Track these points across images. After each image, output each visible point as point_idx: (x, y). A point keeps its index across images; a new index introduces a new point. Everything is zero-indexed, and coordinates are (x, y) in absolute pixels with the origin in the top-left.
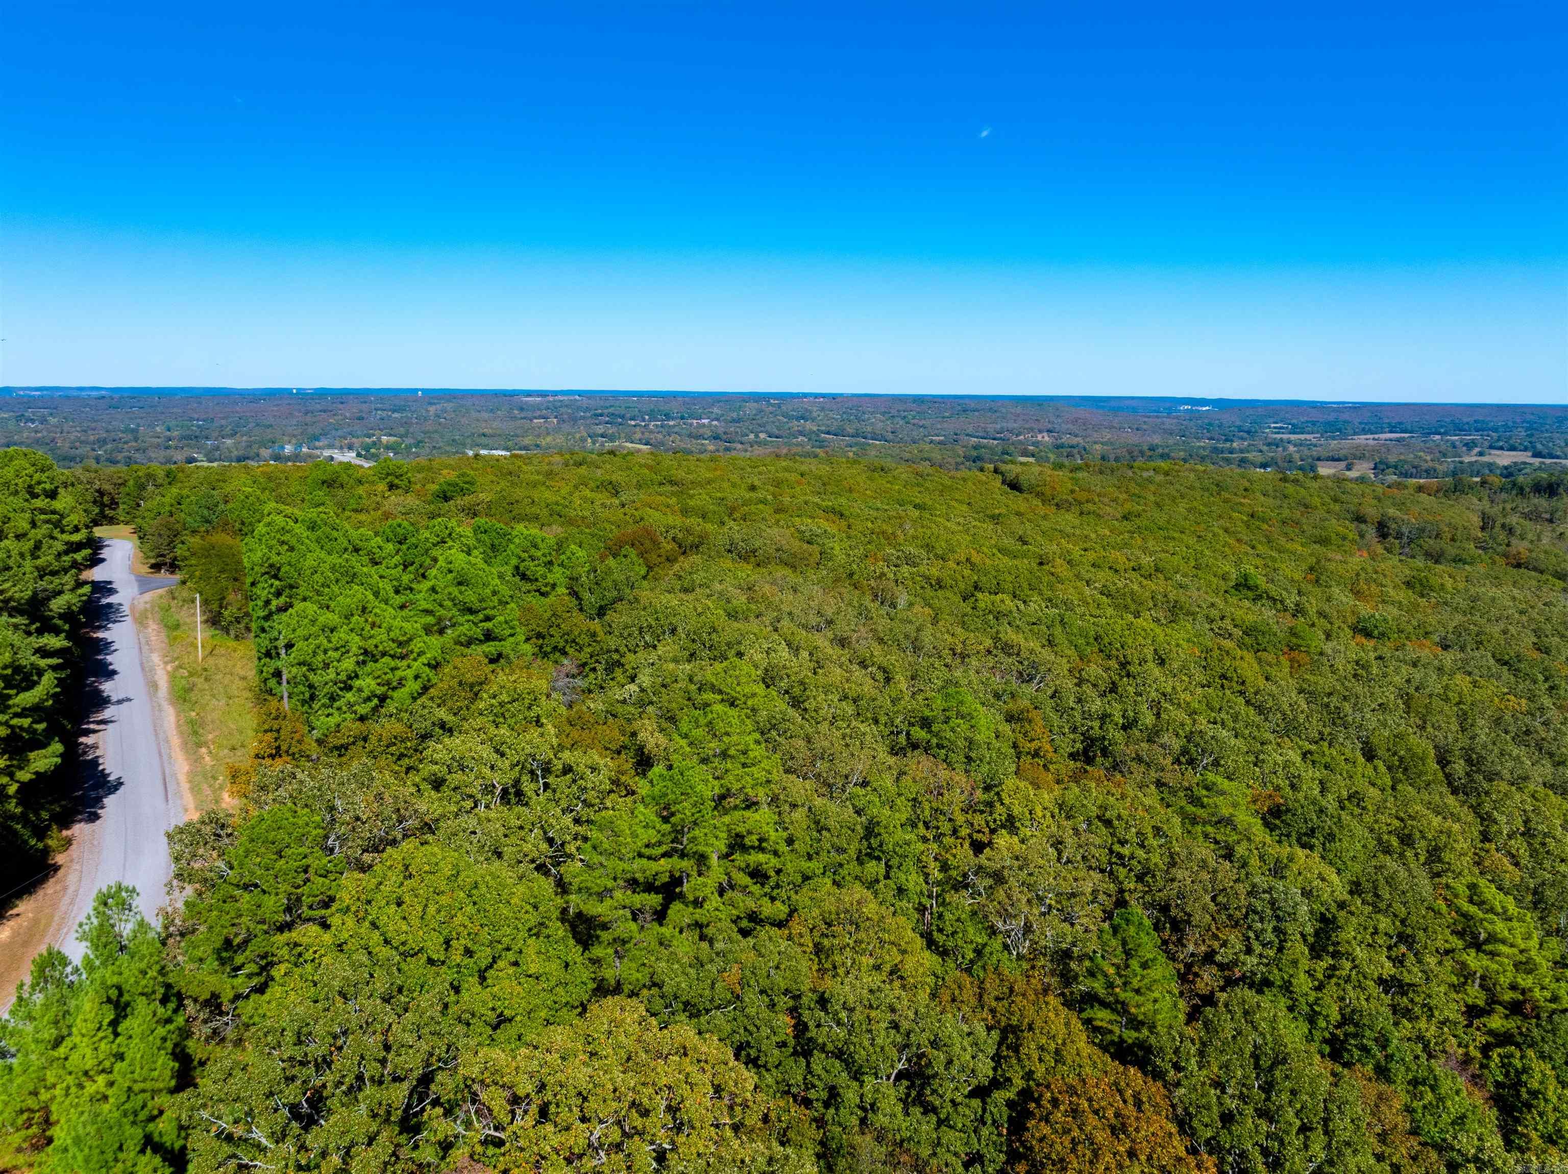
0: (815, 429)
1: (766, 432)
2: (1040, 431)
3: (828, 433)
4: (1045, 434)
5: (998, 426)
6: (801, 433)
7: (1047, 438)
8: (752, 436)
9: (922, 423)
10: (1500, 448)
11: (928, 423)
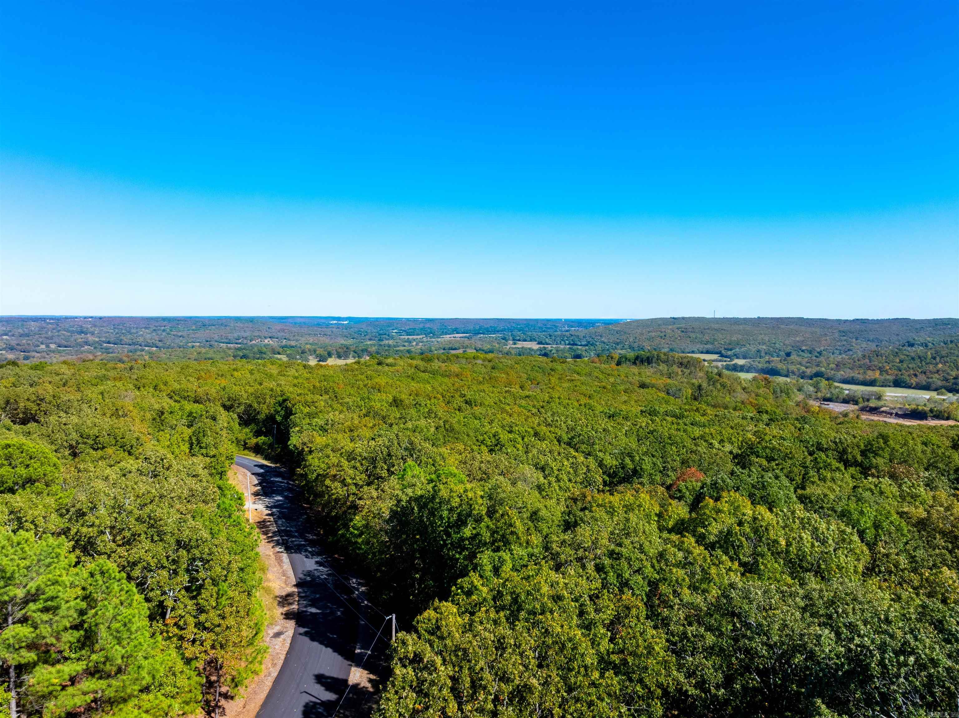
0: (97, 339)
1: (55, 343)
2: (265, 338)
3: (109, 343)
4: (270, 339)
5: (236, 335)
6: (87, 343)
8: (43, 346)
9: (180, 334)
10: (519, 340)
11: (184, 334)
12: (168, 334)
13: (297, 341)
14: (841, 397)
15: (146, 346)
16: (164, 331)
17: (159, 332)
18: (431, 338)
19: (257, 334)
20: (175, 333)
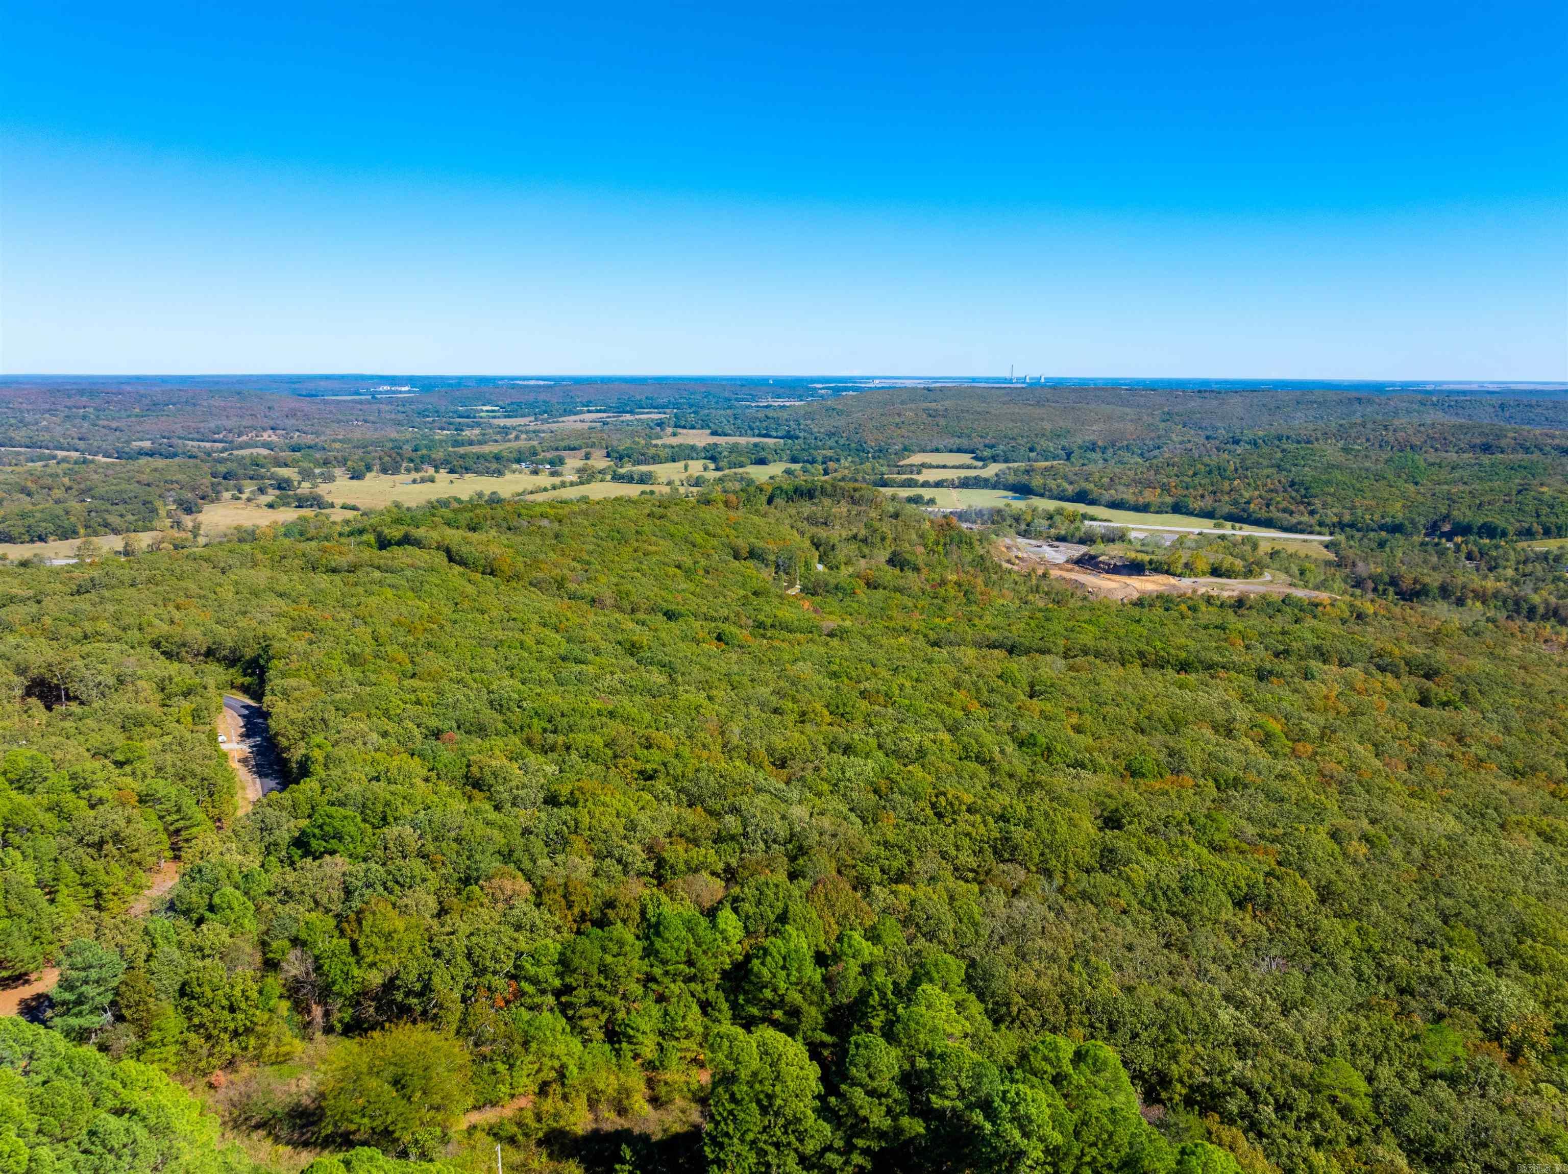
2: (264, 430)
4: (270, 432)
5: (212, 425)
7: (274, 438)
9: (114, 424)
10: (684, 427)
11: (121, 424)
12: (94, 425)
13: (317, 434)
14: (1077, 534)
15: (57, 448)
16: (84, 418)
17: (77, 421)
18: (545, 421)
19: (250, 423)
20: (106, 423)
